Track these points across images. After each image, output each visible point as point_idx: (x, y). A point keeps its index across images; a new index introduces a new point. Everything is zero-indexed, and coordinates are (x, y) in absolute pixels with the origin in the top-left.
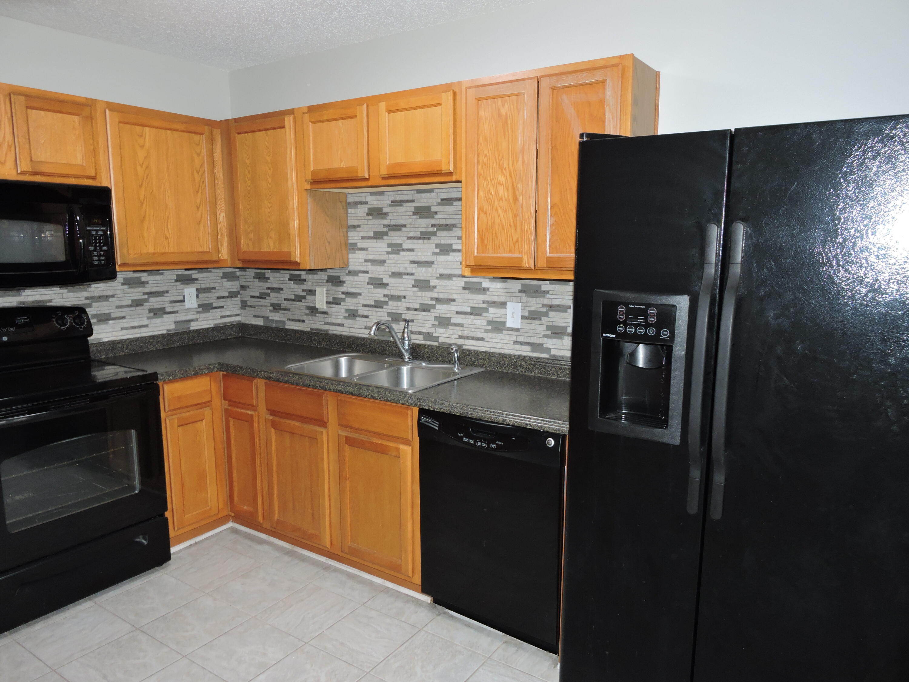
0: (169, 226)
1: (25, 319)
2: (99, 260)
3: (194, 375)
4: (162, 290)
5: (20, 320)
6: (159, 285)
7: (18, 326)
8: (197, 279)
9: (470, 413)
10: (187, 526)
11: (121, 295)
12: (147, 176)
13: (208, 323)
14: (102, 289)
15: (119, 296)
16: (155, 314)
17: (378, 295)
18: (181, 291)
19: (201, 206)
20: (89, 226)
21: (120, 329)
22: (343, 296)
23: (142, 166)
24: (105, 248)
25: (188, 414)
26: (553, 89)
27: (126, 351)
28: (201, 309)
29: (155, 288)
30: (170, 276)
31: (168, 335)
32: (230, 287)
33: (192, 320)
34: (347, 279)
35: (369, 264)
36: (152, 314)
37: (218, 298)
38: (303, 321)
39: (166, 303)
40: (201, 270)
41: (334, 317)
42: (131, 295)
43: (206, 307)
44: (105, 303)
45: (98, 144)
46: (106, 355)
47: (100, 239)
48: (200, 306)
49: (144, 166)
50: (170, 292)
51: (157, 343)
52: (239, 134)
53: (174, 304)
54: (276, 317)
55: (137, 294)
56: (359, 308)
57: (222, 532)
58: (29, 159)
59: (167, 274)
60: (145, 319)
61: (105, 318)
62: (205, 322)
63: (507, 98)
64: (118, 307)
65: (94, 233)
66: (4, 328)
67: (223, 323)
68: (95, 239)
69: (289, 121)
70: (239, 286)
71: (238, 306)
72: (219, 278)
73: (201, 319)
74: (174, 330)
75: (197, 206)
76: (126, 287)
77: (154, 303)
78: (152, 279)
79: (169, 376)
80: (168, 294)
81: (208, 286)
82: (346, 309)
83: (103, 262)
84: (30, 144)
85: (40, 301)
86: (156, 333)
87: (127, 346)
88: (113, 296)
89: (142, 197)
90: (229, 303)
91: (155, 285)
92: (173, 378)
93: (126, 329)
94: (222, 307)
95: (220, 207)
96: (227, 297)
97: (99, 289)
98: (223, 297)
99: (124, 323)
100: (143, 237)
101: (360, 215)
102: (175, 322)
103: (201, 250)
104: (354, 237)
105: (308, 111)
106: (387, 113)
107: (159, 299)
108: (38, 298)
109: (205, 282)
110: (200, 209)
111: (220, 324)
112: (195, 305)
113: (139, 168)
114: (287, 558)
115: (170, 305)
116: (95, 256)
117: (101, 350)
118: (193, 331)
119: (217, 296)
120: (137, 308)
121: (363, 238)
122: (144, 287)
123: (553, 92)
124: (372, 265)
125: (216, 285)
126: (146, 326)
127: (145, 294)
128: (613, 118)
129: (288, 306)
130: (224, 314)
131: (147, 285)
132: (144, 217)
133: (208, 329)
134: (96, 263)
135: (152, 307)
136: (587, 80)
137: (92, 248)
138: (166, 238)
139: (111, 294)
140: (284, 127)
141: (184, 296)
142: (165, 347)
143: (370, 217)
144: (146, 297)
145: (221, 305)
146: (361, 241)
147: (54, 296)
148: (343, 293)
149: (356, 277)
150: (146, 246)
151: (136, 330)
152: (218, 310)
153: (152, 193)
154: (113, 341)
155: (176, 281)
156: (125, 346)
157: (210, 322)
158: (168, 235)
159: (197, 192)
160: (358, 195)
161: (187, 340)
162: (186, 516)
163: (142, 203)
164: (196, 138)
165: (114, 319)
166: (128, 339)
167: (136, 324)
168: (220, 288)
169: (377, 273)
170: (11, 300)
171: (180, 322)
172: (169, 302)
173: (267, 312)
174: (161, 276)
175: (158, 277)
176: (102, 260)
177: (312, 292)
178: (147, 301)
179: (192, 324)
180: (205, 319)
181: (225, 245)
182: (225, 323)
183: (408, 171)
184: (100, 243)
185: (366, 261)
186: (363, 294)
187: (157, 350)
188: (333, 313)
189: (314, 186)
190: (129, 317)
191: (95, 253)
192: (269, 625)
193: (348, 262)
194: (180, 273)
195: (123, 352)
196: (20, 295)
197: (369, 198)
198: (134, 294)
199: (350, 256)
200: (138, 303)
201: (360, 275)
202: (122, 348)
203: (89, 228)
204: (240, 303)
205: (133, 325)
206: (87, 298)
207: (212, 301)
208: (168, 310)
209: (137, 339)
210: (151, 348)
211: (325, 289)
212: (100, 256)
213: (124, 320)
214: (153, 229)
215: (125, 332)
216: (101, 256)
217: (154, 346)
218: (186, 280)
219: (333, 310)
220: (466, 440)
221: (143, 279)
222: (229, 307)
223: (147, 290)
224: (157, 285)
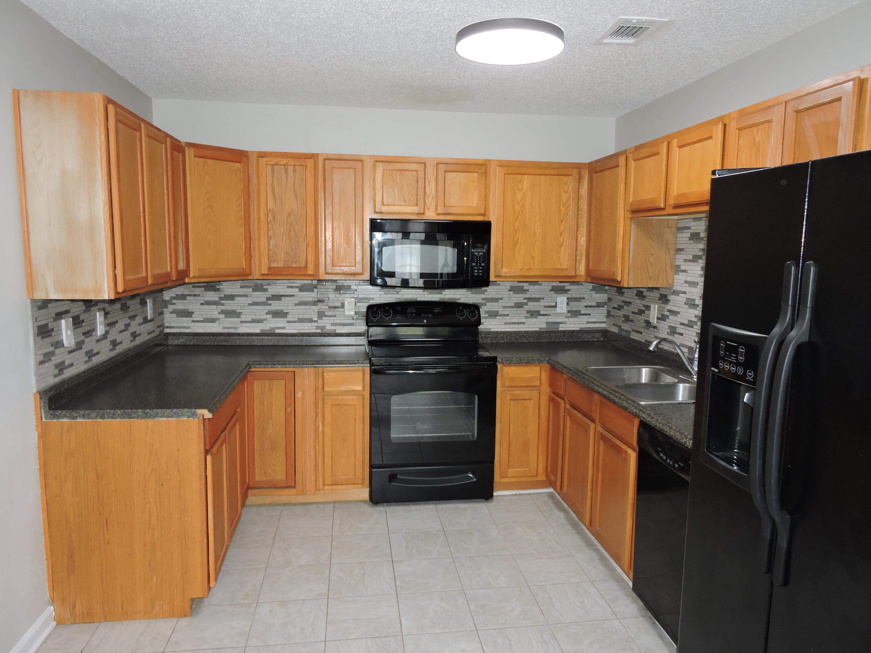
0: (536, 250)
1: (439, 310)
2: (478, 273)
3: (527, 363)
4: (539, 297)
5: (436, 311)
6: (537, 293)
7: (435, 314)
8: (569, 290)
9: (666, 430)
10: (510, 477)
11: (507, 299)
12: (522, 211)
13: (575, 326)
14: (494, 293)
15: (506, 299)
16: (532, 315)
17: (691, 315)
18: (555, 299)
19: (564, 232)
20: (474, 249)
21: (504, 323)
22: (668, 313)
23: (519, 204)
24: (483, 264)
25: (519, 392)
26: (797, 112)
27: (506, 340)
28: (569, 315)
29: (533, 295)
30: (547, 286)
31: (540, 332)
32: (598, 298)
33: (561, 323)
34: (671, 297)
35: (687, 285)
36: (529, 315)
37: (586, 306)
38: (641, 333)
39: (541, 307)
40: (572, 283)
41: (660, 331)
42: (515, 299)
43: (574, 313)
44: (495, 304)
45: (489, 190)
46: (491, 341)
47: (480, 258)
48: (569, 312)
49: (521, 204)
50: (545, 298)
51: (530, 337)
52: (596, 173)
53: (548, 309)
54: (626, 327)
55: (519, 299)
56: (677, 326)
57: (542, 493)
58: (443, 205)
59: (544, 284)
60: (523, 317)
61: (493, 315)
62: (572, 325)
63: (761, 126)
64: (504, 307)
65: (476, 253)
66: (426, 314)
67: (588, 328)
68: (477, 258)
69: (622, 160)
70: (607, 298)
71: (604, 314)
72: (588, 290)
73: (569, 323)
74: (545, 328)
75: (560, 233)
76: (512, 292)
77: (532, 306)
78: (532, 288)
79: (507, 361)
80: (544, 301)
81: (578, 296)
82: (669, 326)
83: (480, 274)
84: (445, 195)
85: (453, 298)
86: (531, 329)
87: (507, 336)
88: (502, 299)
89: (516, 228)
90: (596, 311)
91: (534, 293)
92: (510, 363)
93: (509, 323)
94: (589, 314)
95: (581, 232)
96: (595, 306)
97: (492, 293)
98: (591, 306)
99: (508, 319)
100: (515, 257)
101: (684, 239)
102: (547, 323)
103: (560, 267)
104: (680, 260)
105: (635, 150)
106: (678, 149)
107: (536, 303)
108: (452, 296)
109: (576, 293)
110: (563, 235)
111: (585, 328)
112: (565, 311)
113: (517, 206)
114: (569, 527)
115: (544, 309)
116: (476, 270)
117: (488, 337)
118: (561, 331)
119: (586, 305)
120: (518, 309)
121: (685, 260)
122: (526, 293)
123: (797, 115)
124: (689, 286)
125: (585, 296)
126: (523, 323)
127: (525, 299)
128: (845, 139)
129: (634, 319)
130: (590, 320)
131: (527, 293)
132: (517, 242)
133: (574, 331)
134: (476, 274)
135: (529, 309)
136: (825, 100)
137: (474, 264)
138: (533, 257)
139: (500, 297)
140: (618, 166)
141: (556, 303)
142: (536, 341)
143: (691, 242)
144: (526, 301)
145: (588, 313)
146: (683, 263)
147: (462, 296)
148: (668, 311)
149: (677, 297)
150: (516, 263)
151: (516, 326)
152: (585, 317)
153: (524, 224)
154: (497, 332)
155: (551, 290)
156: (505, 336)
157: (577, 325)
158: (534, 256)
159: (562, 222)
160: (685, 221)
161: (554, 338)
162: (510, 470)
163: (516, 232)
164: (565, 179)
165: (500, 315)
166: (508, 332)
167: (516, 321)
168: (589, 298)
169: (691, 294)
170: (436, 297)
171: (550, 323)
172: (543, 307)
173: (620, 321)
174: (539, 286)
175: (537, 287)
176: (481, 273)
177: (648, 308)
178: (526, 304)
179: (561, 325)
180: (573, 323)
181: (583, 264)
182: (590, 328)
183: (687, 201)
184: (480, 261)
185: (686, 282)
186: (681, 313)
187: (529, 342)
188: (661, 329)
189: (634, 215)
190: (512, 315)
191: (476, 268)
192: (516, 564)
193: (673, 282)
194: (555, 284)
195: (503, 340)
196: (441, 294)
197: (692, 224)
198: (517, 299)
199: (676, 277)
200: (519, 305)
201: (680, 295)
202: (503, 337)
203: (473, 250)
204: (606, 312)
205: (513, 322)
206: (483, 299)
207: (580, 309)
208: (542, 313)
209: (515, 332)
210: (525, 340)
211: (657, 306)
212: (478, 270)
213: (507, 317)
214: (523, 251)
215: (507, 326)
216: (480, 269)
217: (527, 339)
218: (559, 290)
219: (661, 325)
220: (661, 455)
221: (525, 288)
222: (595, 315)
223: (527, 296)
224: (535, 293)
